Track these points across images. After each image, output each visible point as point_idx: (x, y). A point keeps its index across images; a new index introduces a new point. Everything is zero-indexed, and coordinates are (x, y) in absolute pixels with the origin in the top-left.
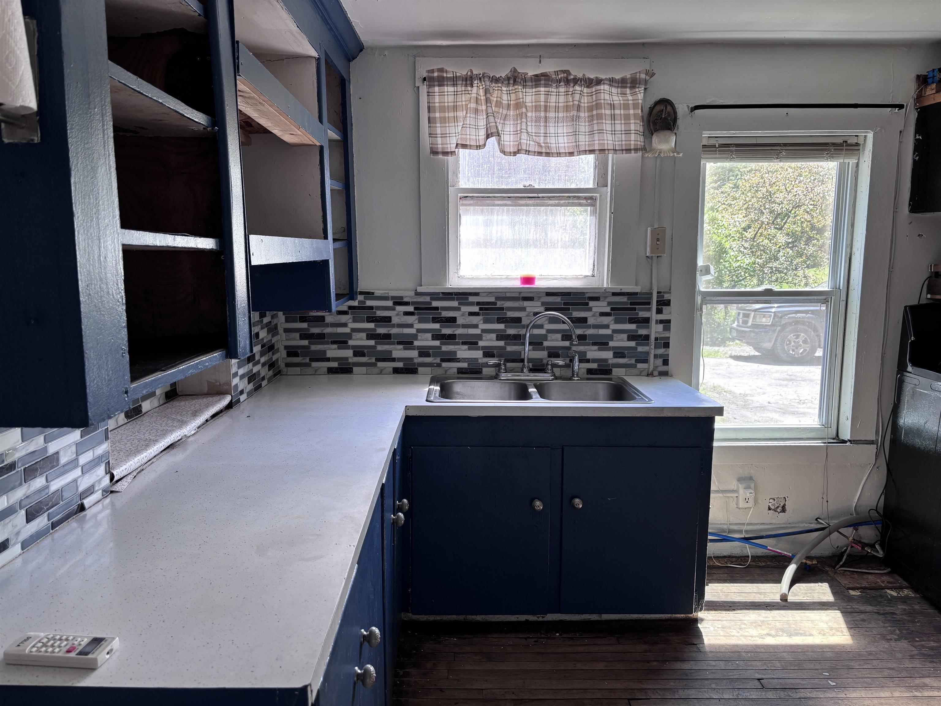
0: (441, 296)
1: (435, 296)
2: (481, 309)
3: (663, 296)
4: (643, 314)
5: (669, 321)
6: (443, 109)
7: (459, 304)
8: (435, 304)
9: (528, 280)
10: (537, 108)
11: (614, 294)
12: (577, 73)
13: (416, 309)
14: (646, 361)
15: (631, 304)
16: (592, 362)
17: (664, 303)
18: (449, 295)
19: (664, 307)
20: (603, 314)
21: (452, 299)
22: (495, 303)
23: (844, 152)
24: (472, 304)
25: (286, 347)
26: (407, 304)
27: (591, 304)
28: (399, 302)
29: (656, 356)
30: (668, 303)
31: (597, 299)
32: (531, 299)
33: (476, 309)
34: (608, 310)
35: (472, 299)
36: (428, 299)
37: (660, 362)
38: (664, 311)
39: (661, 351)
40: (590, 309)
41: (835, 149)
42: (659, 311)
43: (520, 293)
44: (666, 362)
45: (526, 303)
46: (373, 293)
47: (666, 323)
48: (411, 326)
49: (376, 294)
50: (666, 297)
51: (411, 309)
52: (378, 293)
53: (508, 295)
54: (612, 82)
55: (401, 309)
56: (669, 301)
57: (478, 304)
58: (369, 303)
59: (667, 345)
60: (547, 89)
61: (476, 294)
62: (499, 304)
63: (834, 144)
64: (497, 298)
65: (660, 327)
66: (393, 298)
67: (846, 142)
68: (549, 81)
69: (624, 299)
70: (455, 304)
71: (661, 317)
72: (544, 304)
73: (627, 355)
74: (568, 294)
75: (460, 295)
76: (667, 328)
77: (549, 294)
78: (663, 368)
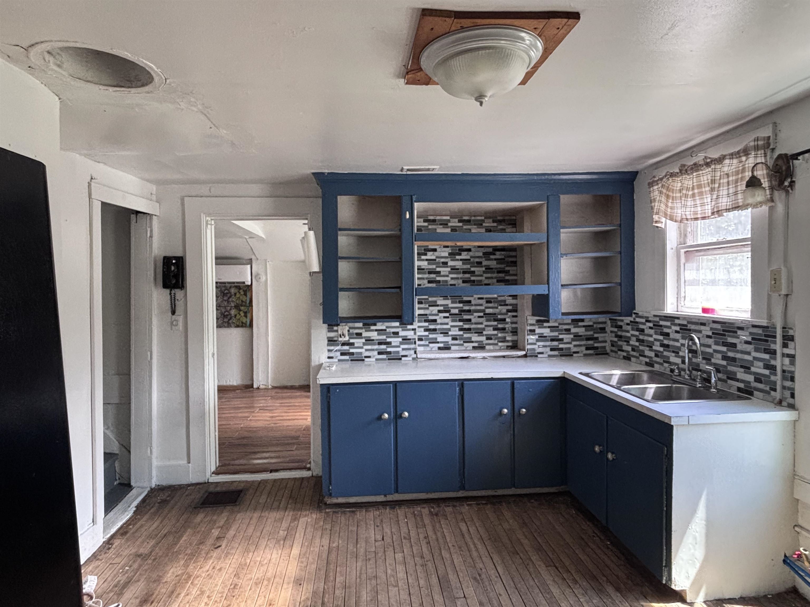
0: (663, 318)
1: (661, 318)
2: (681, 329)
3: (788, 332)
4: (772, 346)
7: (671, 324)
8: (662, 323)
9: (705, 310)
11: (754, 326)
13: (654, 325)
14: (775, 390)
15: (766, 336)
16: (741, 382)
17: (788, 339)
18: (666, 318)
19: (789, 342)
20: (747, 343)
21: (668, 321)
22: (686, 326)
24: (676, 325)
25: (611, 341)
26: (650, 321)
27: (739, 332)
28: (648, 320)
29: (784, 388)
30: (791, 339)
31: (741, 328)
32: (703, 324)
33: (678, 329)
34: (749, 339)
35: (676, 321)
36: (658, 319)
37: (787, 393)
38: (789, 346)
39: (788, 384)
40: (738, 337)
42: (785, 345)
43: (699, 319)
44: (793, 396)
45: (702, 328)
47: (792, 357)
48: (652, 336)
49: (639, 315)
50: (791, 333)
51: (652, 325)
53: (694, 320)
54: (732, 156)
55: (648, 324)
56: (793, 336)
57: (679, 325)
58: (637, 320)
59: (792, 379)
60: (697, 173)
61: (678, 318)
62: (689, 326)
64: (688, 322)
65: (787, 361)
66: (645, 317)
68: (698, 167)
69: (760, 331)
70: (668, 324)
71: (786, 351)
72: (711, 329)
73: (763, 382)
74: (724, 323)
75: (671, 318)
76: (793, 363)
77: (714, 322)
78: (791, 401)
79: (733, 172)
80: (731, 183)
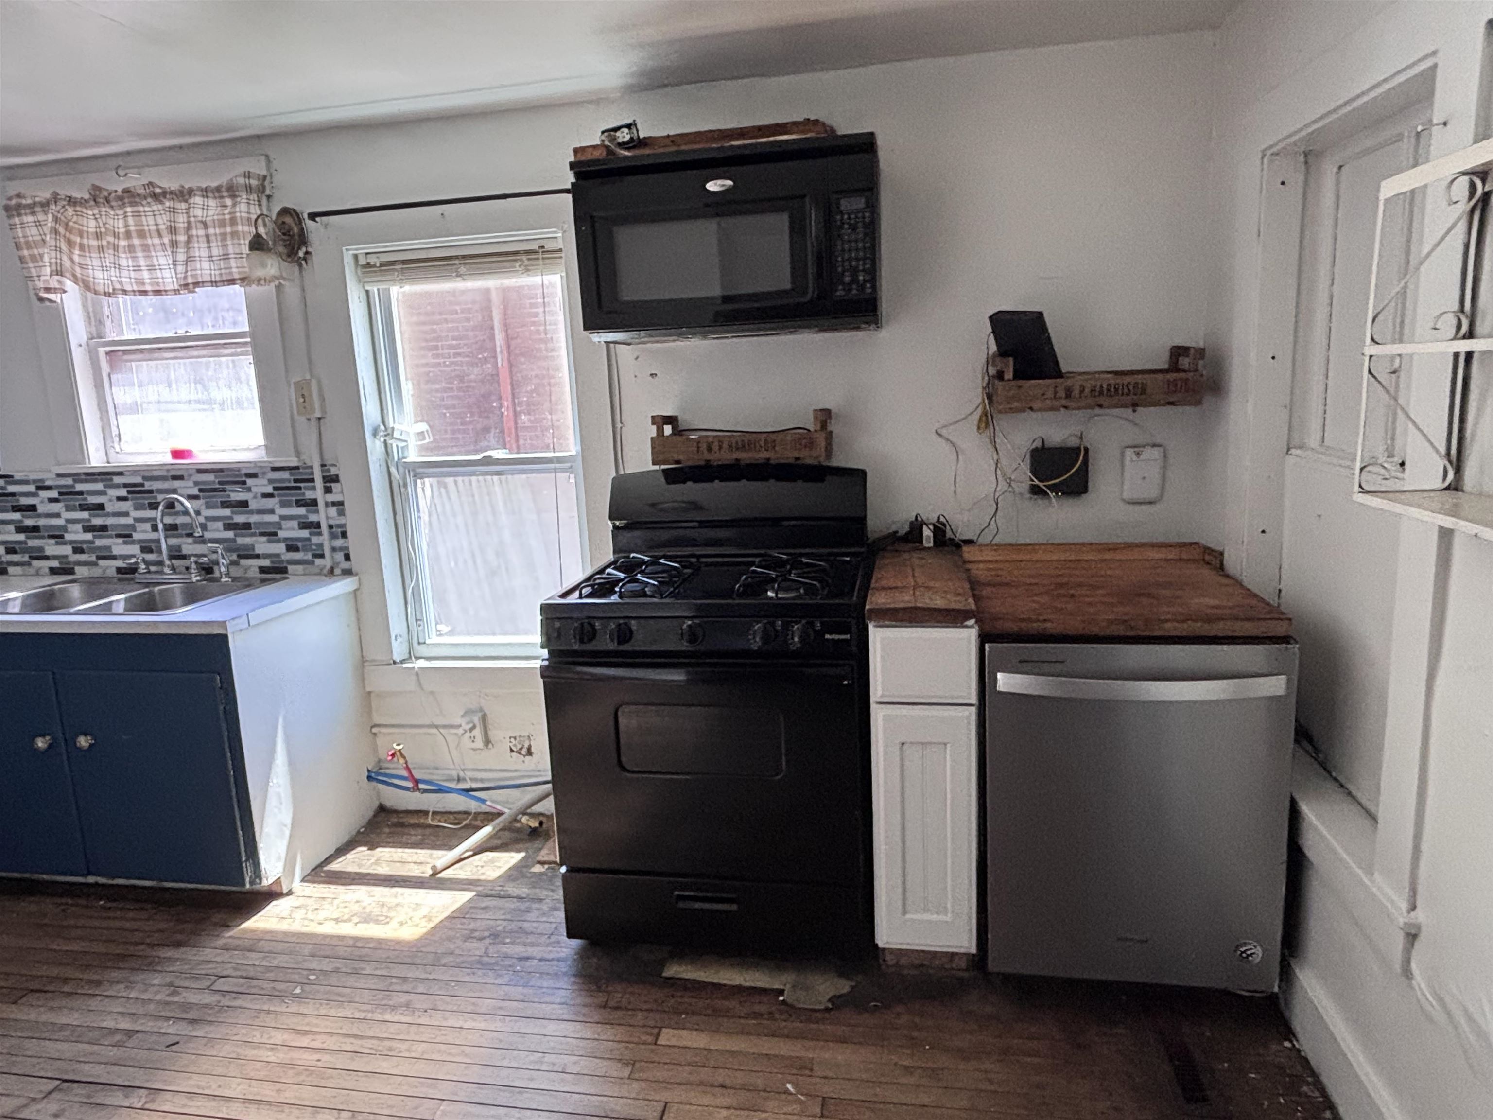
0: (83, 477)
1: (77, 477)
2: (128, 492)
3: (329, 471)
4: (309, 495)
5: (340, 504)
6: (28, 245)
7: (105, 486)
8: (79, 487)
9: (177, 454)
11: (274, 469)
13: (60, 494)
14: (322, 556)
15: (296, 481)
16: (263, 558)
17: (331, 480)
18: (92, 476)
19: (333, 485)
20: (266, 496)
21: (95, 481)
22: (142, 485)
23: (541, 262)
24: (117, 486)
26: (49, 488)
27: (250, 482)
28: (42, 487)
29: (334, 549)
30: (336, 479)
31: (254, 476)
32: (180, 478)
33: (123, 492)
34: (269, 489)
35: (117, 480)
36: (70, 481)
37: (340, 556)
38: (334, 490)
39: (339, 542)
40: (249, 489)
41: (529, 259)
42: (328, 490)
43: (168, 470)
44: (347, 558)
45: (177, 483)
46: (12, 477)
48: (58, 515)
49: (16, 478)
50: (334, 471)
51: (54, 494)
52: (18, 476)
53: (156, 473)
54: (206, 192)
55: (45, 494)
56: (337, 476)
57: (125, 485)
58: (11, 489)
59: (344, 535)
60: (134, 209)
61: (120, 474)
62: (148, 485)
63: (527, 252)
64: (141, 479)
65: (333, 511)
66: (34, 481)
67: (543, 247)
68: (135, 198)
69: (286, 475)
70: (99, 486)
71: (330, 498)
72: (196, 483)
73: (301, 549)
74: (221, 470)
75: (105, 476)
76: (341, 513)
77: (200, 471)
78: (345, 565)
79: (214, 220)
80: (212, 238)
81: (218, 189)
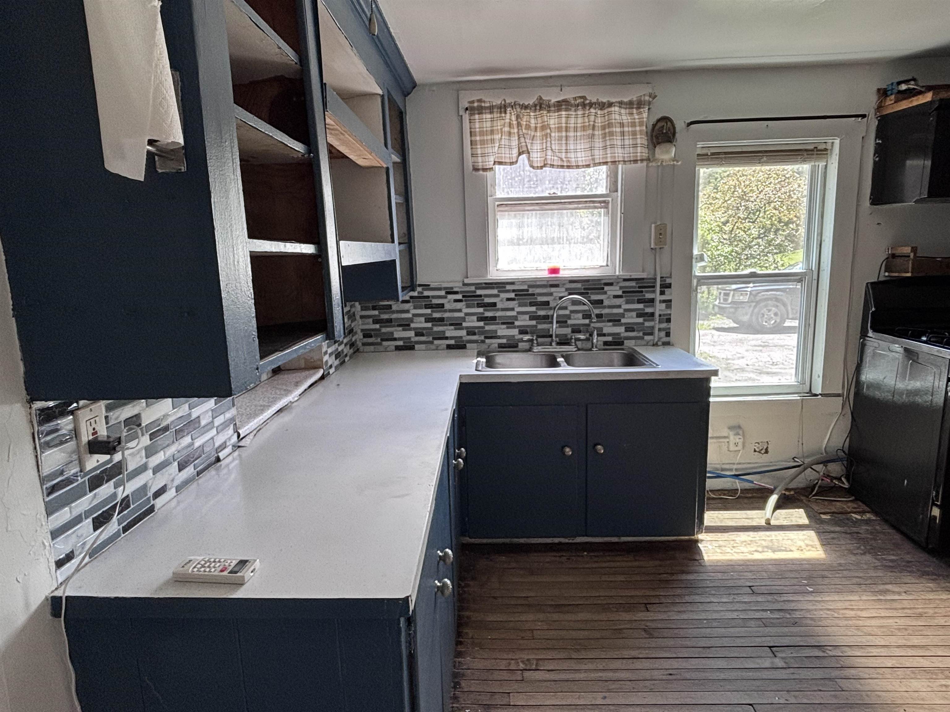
0: (484, 285)
1: (479, 286)
2: (516, 295)
3: (665, 281)
4: (649, 296)
5: (670, 301)
6: (482, 133)
7: (499, 291)
8: (479, 292)
9: (554, 271)
10: (559, 129)
11: (625, 280)
12: (592, 98)
13: (463, 296)
14: (651, 334)
15: (639, 287)
16: (608, 336)
17: (666, 286)
18: (490, 285)
19: (666, 290)
20: (616, 297)
21: (493, 288)
22: (527, 290)
23: (815, 156)
24: (508, 291)
25: (362, 330)
26: (456, 293)
27: (606, 288)
28: (450, 292)
29: (660, 330)
30: (669, 286)
31: (611, 284)
32: (556, 286)
33: (512, 295)
34: (620, 293)
35: (508, 287)
36: (473, 288)
37: (663, 334)
38: (666, 293)
39: (664, 325)
40: (605, 293)
41: (808, 154)
42: (662, 293)
43: (548, 281)
44: (668, 334)
45: (553, 290)
46: (429, 285)
47: (668, 302)
48: (460, 311)
49: (431, 286)
50: (668, 281)
51: (459, 297)
52: (433, 285)
53: (538, 283)
54: (621, 104)
55: (451, 297)
56: (670, 284)
57: (514, 291)
58: (426, 293)
59: (669, 320)
60: (567, 113)
61: (512, 283)
62: (531, 291)
63: (806, 150)
64: (530, 286)
65: (663, 306)
66: (445, 288)
67: (816, 148)
68: (569, 105)
69: (633, 284)
70: (495, 292)
71: (663, 298)
73: (636, 329)
74: (588, 281)
75: (499, 285)
76: (669, 307)
77: (572, 281)
78: (666, 339)
81: (631, 103)
